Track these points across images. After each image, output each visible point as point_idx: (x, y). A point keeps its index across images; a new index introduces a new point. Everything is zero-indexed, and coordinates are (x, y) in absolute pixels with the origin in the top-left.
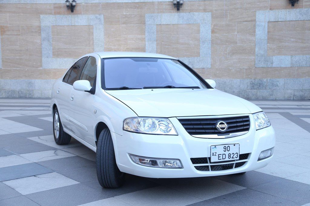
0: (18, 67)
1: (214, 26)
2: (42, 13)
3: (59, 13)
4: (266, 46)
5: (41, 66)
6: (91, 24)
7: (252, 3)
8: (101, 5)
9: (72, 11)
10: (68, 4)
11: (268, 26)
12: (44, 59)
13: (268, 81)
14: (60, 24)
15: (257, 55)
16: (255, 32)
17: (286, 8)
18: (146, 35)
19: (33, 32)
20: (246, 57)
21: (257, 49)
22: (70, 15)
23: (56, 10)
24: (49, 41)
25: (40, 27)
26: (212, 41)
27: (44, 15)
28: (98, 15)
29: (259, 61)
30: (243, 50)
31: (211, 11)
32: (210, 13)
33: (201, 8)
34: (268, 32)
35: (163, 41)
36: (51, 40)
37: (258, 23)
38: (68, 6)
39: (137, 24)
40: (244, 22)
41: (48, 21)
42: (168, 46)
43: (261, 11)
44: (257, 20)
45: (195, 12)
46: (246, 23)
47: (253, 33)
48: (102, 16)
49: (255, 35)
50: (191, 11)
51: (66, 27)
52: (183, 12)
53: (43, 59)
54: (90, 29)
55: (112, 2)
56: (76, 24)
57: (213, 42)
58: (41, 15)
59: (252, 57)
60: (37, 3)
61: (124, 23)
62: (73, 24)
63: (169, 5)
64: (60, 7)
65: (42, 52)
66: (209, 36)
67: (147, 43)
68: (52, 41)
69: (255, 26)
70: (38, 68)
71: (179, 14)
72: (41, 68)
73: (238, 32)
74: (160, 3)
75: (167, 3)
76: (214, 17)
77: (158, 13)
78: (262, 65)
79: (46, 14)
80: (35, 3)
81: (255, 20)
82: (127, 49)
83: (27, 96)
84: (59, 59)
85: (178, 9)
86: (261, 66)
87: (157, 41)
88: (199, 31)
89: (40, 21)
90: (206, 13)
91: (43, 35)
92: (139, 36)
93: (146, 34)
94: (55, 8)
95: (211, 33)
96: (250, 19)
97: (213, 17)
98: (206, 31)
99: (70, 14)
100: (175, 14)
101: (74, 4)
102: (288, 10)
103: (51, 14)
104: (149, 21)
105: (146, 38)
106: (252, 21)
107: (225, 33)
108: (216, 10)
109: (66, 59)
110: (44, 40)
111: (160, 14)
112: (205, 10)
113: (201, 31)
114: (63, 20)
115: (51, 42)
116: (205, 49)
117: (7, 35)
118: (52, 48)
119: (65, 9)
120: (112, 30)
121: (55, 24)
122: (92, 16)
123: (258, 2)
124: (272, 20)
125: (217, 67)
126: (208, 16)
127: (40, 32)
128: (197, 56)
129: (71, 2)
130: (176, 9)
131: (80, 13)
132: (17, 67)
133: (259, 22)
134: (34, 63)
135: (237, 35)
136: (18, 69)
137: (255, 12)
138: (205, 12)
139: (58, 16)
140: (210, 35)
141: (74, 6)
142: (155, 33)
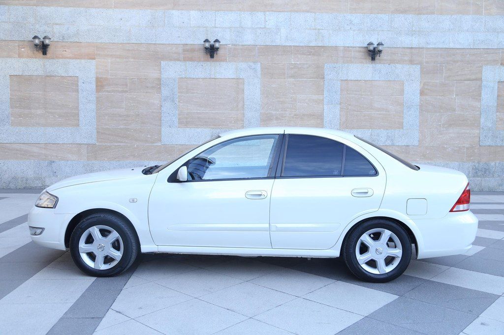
0: (122, 142)
1: (423, 84)
2: (164, 58)
3: (191, 59)
4: (495, 115)
5: (160, 140)
6: (241, 77)
7: (476, 54)
8: (257, 48)
9: (212, 56)
10: (207, 45)
11: (498, 87)
12: (165, 130)
13: (497, 165)
14: (193, 76)
15: (482, 128)
16: (480, 95)
18: (325, 96)
19: (147, 87)
20: (468, 131)
21: (482, 120)
22: (209, 63)
23: (186, 54)
24: (173, 101)
25: (159, 79)
26: (421, 106)
27: (167, 62)
28: (251, 64)
29: (485, 136)
30: (463, 121)
31: (420, 63)
32: (419, 67)
33: (406, 58)
34: (498, 96)
35: (350, 105)
36: (177, 100)
37: (484, 83)
38: (206, 49)
39: (312, 78)
40: (465, 80)
41: (172, 71)
42: (357, 112)
43: (489, 66)
44: (483, 79)
45: (397, 63)
46: (469, 82)
47: (478, 96)
48: (259, 64)
49: (480, 99)
50: (392, 62)
51: (201, 80)
52: (380, 63)
53: (163, 129)
54: (238, 84)
55: (275, 44)
56: (218, 76)
57: (423, 108)
58: (162, 62)
59: (476, 131)
60: (158, 42)
61: (292, 76)
62: (212, 77)
63: (360, 52)
64: (193, 50)
65: (162, 118)
66: (417, 99)
67: (326, 107)
68: (179, 102)
69: (480, 87)
70: (154, 143)
71: (374, 65)
72: (160, 144)
73: (457, 95)
74: (347, 49)
75: (357, 49)
76: (424, 72)
77: (344, 62)
78: (489, 142)
79: (171, 60)
80: (153, 43)
81: (481, 79)
82: (295, 115)
84: (188, 129)
85: (373, 59)
86: (488, 144)
87: (340, 104)
88: (402, 92)
89: (160, 70)
90: (414, 66)
91: (165, 92)
92: (315, 97)
93: (324, 93)
94: (184, 51)
95: (419, 95)
96: (473, 77)
97: (422, 72)
98: (412, 91)
99: (207, 61)
100: (369, 65)
101: (217, 45)
103: (178, 60)
104: (330, 74)
105: (325, 100)
106: (476, 79)
107: (440, 96)
108: (427, 62)
109: (199, 130)
110: (165, 100)
111: (346, 65)
112: (411, 62)
113: (405, 92)
114: (196, 70)
115: (177, 103)
116: (411, 118)
117: (108, 92)
118: (177, 112)
119: (201, 54)
120: (274, 86)
121: (184, 76)
122: (243, 65)
123: (485, 54)
125: (427, 145)
126: (416, 70)
127: (160, 88)
128: (399, 128)
129: (212, 43)
130: (371, 58)
131: (225, 60)
132: (119, 142)
133: (487, 82)
134: (149, 136)
135: (455, 99)
136: (122, 144)
137: (481, 67)
138: (412, 64)
139: (189, 63)
140: (419, 98)
141: (217, 49)
142: (339, 93)
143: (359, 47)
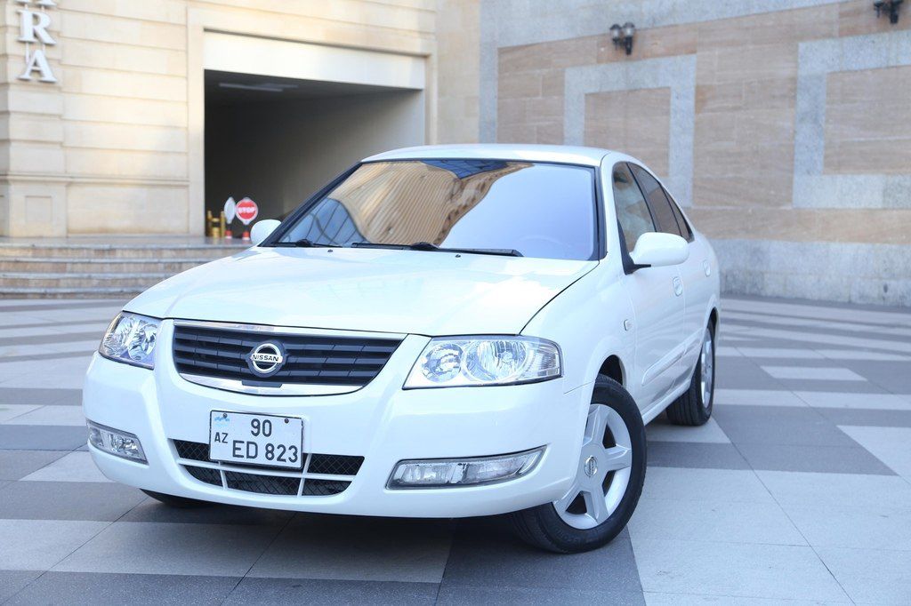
0: (730, 205)
2: (802, 38)
3: (852, 32)
5: (790, 200)
9: (894, 19)
12: (799, 180)
14: (854, 67)
19: (774, 97)
22: (886, 34)
23: (847, 21)
24: (816, 121)
25: (794, 80)
27: (809, 43)
36: (824, 118)
38: (878, 6)
41: (818, 58)
51: (869, 73)
53: (796, 178)
56: (903, 61)
58: (800, 44)
60: (795, 6)
62: (892, 63)
64: (858, 13)
65: (796, 157)
68: (827, 121)
70: (780, 205)
72: (788, 207)
79: (816, 38)
80: (788, 7)
83: (747, 291)
84: (840, 178)
89: (796, 62)
91: (803, 103)
94: (842, 15)
99: (885, 30)
103: (829, 36)
109: (861, 178)
110: (802, 120)
114: (862, 52)
115: (823, 124)
117: (712, 111)
118: (822, 143)
119: (873, 17)
121: (837, 69)
127: (794, 97)
132: (727, 204)
134: (772, 192)
136: (729, 208)
139: (848, 40)
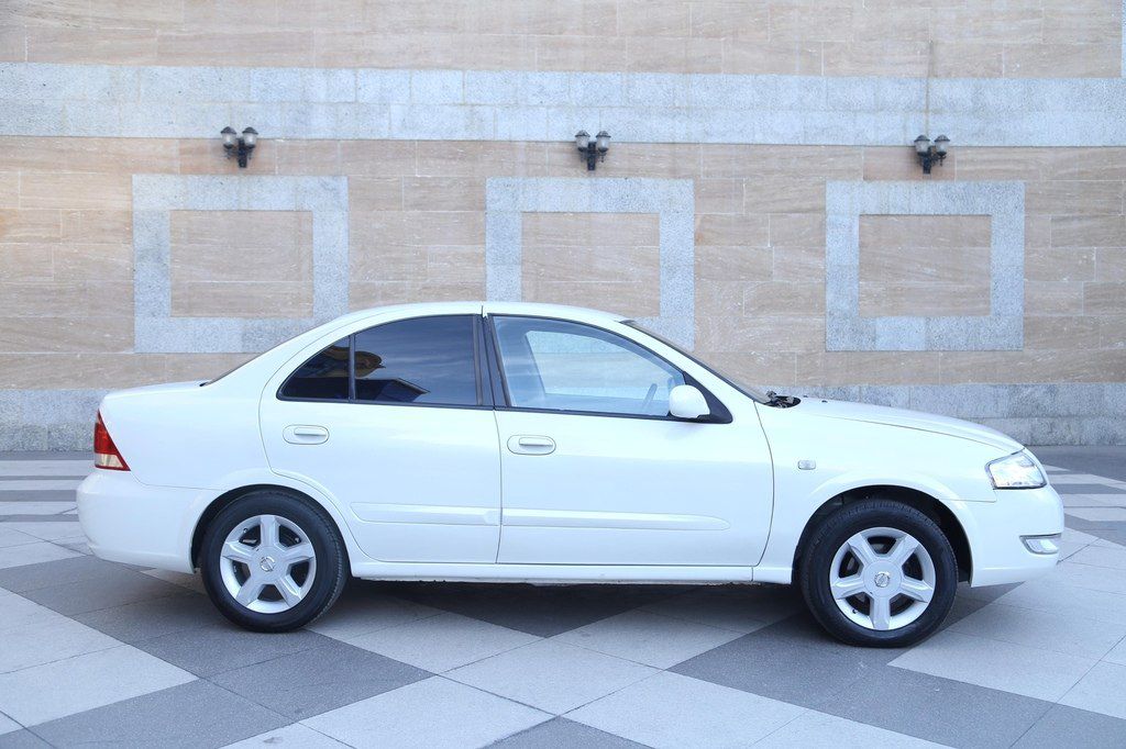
0: (49, 349)
1: (702, 221)
2: (137, 169)
3: (197, 170)
4: (856, 287)
5: (131, 344)
6: (306, 208)
7: (812, 157)
8: (339, 146)
9: (243, 164)
10: (229, 139)
11: (861, 227)
12: (142, 322)
13: (864, 392)
14: (201, 206)
15: (831, 314)
16: (822, 243)
17: (908, 178)
18: (488, 246)
19: (103, 230)
20: (800, 320)
21: (830, 297)
22: (235, 177)
23: (189, 159)
24: (159, 259)
25: (129, 214)
26: (698, 266)
27: (144, 176)
28: (327, 179)
29: (837, 330)
30: (789, 297)
31: (693, 176)
32: (691, 182)
33: (662, 165)
34: (862, 245)
35: (543, 265)
36: (168, 257)
37: (831, 217)
38: (228, 147)
39: (461, 208)
40: (791, 212)
41: (157, 194)
42: (558, 279)
43: (839, 182)
44: (827, 208)
45: (644, 176)
46: (797, 215)
47: (818, 247)
48: (345, 180)
49: (824, 252)
50: (632, 172)
51: (219, 214)
52: (606, 176)
53: (138, 320)
54: (300, 222)
55: (378, 137)
56: (256, 206)
57: (700, 272)
58: (134, 176)
59: (818, 321)
60: (124, 135)
61: (416, 205)
62: (244, 207)
63: (563, 151)
64: (201, 151)
65: (136, 297)
66: (688, 251)
67: (490, 270)
68: (172, 260)
69: (822, 226)
70: (118, 350)
71: (593, 180)
72: (131, 352)
73: (774, 243)
74: (534, 146)
75: (557, 145)
76: (701, 195)
77: (528, 175)
78: (844, 343)
79: (154, 172)
80: (115, 135)
81: (824, 208)
82: (425, 288)
83: (80, 447)
84: (192, 320)
85: (591, 167)
86: (843, 346)
87: (522, 263)
88: (654, 237)
89: (130, 195)
90: (679, 182)
91: (142, 240)
92: (467, 249)
93: (487, 241)
94: (182, 152)
95: (692, 243)
96: (807, 205)
97: (698, 194)
98: (677, 235)
99: (233, 173)
100: (582, 180)
101: (250, 139)
102: (913, 184)
103: (169, 171)
104: (499, 200)
105: (488, 254)
106: (813, 210)
107: (737, 244)
108: (708, 174)
109: (216, 322)
110: (142, 258)
111: (534, 179)
112: (674, 173)
113: (662, 237)
114: (209, 193)
115: (168, 264)
116: (677, 291)
117: (15, 240)
118: (169, 283)
119: (220, 160)
120: (377, 226)
121: (181, 207)
122: (311, 182)
123: (830, 156)
124: (872, 210)
125: (712, 350)
126: (683, 191)
127: (131, 232)
128: (651, 315)
129: (240, 135)
130: (586, 166)
131: (270, 172)
132: (44, 348)
133: (836, 214)
134: (108, 335)
135: (771, 251)
136: (49, 353)
137: (824, 183)
138: (675, 178)
139: (193, 179)
140: (692, 249)
141: (251, 147)
142: (518, 240)
143: (561, 142)
